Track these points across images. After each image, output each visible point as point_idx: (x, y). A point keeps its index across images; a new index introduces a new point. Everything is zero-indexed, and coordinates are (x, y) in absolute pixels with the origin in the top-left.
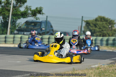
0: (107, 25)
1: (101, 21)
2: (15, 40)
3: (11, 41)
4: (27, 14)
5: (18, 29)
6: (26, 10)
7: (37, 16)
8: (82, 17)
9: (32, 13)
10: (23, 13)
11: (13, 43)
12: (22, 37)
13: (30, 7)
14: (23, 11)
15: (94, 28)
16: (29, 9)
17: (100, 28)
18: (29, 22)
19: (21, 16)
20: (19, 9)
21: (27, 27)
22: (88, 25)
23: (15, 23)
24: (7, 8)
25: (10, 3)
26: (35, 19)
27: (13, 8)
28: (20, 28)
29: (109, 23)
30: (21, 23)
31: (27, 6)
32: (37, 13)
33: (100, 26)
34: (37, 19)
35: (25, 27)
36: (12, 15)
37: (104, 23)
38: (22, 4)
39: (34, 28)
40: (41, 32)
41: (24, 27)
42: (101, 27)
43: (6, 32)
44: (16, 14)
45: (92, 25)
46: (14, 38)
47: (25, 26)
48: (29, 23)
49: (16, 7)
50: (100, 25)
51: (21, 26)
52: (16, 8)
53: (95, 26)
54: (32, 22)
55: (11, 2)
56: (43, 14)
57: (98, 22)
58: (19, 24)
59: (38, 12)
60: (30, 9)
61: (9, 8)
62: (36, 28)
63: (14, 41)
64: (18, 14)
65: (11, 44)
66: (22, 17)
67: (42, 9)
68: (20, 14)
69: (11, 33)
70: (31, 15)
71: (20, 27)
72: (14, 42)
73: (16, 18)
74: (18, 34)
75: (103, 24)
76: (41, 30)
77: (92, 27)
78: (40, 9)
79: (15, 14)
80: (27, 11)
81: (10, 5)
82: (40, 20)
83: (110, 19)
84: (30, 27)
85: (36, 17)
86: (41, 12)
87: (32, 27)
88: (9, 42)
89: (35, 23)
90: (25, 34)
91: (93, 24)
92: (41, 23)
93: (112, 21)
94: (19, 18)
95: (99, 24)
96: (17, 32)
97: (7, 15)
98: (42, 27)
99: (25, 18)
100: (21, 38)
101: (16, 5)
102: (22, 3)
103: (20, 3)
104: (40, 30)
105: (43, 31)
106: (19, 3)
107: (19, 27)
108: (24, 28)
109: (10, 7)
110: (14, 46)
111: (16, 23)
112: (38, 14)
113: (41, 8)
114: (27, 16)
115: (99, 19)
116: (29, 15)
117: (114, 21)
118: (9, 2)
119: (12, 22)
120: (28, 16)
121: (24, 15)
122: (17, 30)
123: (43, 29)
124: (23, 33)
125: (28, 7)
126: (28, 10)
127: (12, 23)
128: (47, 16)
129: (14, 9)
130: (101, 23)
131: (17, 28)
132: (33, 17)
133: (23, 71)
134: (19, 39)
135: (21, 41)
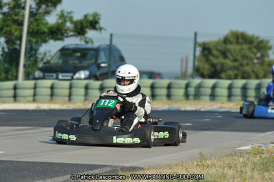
0: (252, 52)
1: (238, 42)
2: (37, 93)
3: (29, 96)
4: (64, 31)
5: (43, 67)
6: (60, 21)
7: (86, 35)
8: (196, 34)
9: (76, 27)
10: (54, 29)
11: (34, 101)
12: (55, 86)
13: (70, 13)
14: (55, 25)
15: (221, 60)
16: (67, 19)
17: (235, 60)
18: (68, 49)
19: (49, 34)
20: (45, 20)
21: (63, 62)
22: (206, 52)
23: (35, 53)
24: (16, 18)
25: (23, 5)
26: (83, 43)
27: (29, 18)
28: (47, 65)
29: (256, 47)
30: (50, 51)
31: (62, 12)
32: (87, 27)
33: (234, 54)
34: (87, 42)
35: (61, 62)
36: (28, 33)
37: (245, 46)
38: (51, 6)
39: (80, 63)
40: (98, 74)
41: (56, 61)
42: (239, 58)
43: (15, 74)
44: (37, 30)
45: (215, 52)
46: (35, 88)
47: (60, 58)
48: (70, 52)
49: (36, 14)
50: (235, 51)
51: (49, 59)
52: (37, 17)
53: (224, 54)
54: (76, 50)
55: (25, 2)
56: (101, 29)
57: (229, 46)
58: (45, 54)
59: (88, 25)
60: (71, 18)
61: (20, 19)
62: (86, 63)
63: (35, 95)
64: (42, 31)
65: (29, 102)
66: (52, 38)
67: (99, 19)
68: (46, 30)
69: (28, 76)
70: (72, 34)
71: (48, 62)
72: (36, 97)
73: (37, 42)
74: (44, 78)
75: (242, 49)
76: (99, 67)
77: (216, 57)
78: (94, 18)
79: (35, 31)
80: (62, 23)
81: (23, 11)
82: (96, 45)
83: (258, 38)
84: (71, 62)
85: (86, 38)
86: (97, 26)
87: (77, 62)
88: (25, 97)
89: (84, 52)
90: (60, 77)
91: (217, 50)
92: (97, 51)
93: (262, 42)
94: (45, 41)
95: (232, 51)
96: (41, 75)
97: (16, 33)
98: (100, 61)
100: (52, 88)
101: (38, 10)
102: (50, 4)
103: (47, 6)
104: (96, 69)
105: (102, 71)
106: (43, 4)
107: (45, 61)
108: (58, 63)
109: (23, 16)
110: (38, 107)
111: (39, 52)
112: (90, 29)
113: (96, 15)
114: (62, 34)
115: (233, 39)
116: (68, 31)
117: (268, 42)
118: (20, 2)
119: (28, 50)
120: (66, 35)
121: (56, 33)
122: (41, 70)
123: (103, 65)
124: (55, 75)
125: (66, 14)
126: (65, 21)
127: (29, 53)
128: (111, 35)
129: (32, 19)
130: (237, 47)
131: (41, 65)
132: (79, 38)
133: (77, 165)
134: (48, 91)
135: (52, 95)
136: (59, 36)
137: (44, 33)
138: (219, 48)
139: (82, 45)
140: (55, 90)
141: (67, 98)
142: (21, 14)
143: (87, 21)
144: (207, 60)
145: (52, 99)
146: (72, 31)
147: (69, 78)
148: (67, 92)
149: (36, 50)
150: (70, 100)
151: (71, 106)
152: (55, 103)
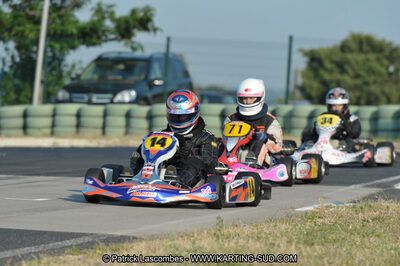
0: (382, 65)
1: (361, 50)
2: (57, 123)
3: (45, 127)
4: (100, 33)
5: (70, 85)
6: (96, 18)
7: (134, 39)
8: (291, 38)
9: (118, 27)
10: (87, 30)
11: (52, 134)
12: (82, 113)
13: (111, 6)
14: (88, 23)
15: (337, 75)
16: (106, 15)
17: (357, 76)
18: (107, 59)
19: (79, 38)
20: (73, 16)
21: (100, 78)
22: (315, 64)
23: (59, 65)
24: (31, 13)
26: (129, 50)
27: (50, 14)
28: (76, 82)
29: (387, 58)
30: (80, 62)
31: (99, 5)
32: (134, 27)
33: (356, 68)
34: (134, 49)
35: (96, 77)
36: (48, 35)
37: (372, 56)
39: (124, 79)
40: (149, 95)
41: (89, 76)
42: (363, 73)
43: (29, 95)
45: (328, 65)
46: (54, 115)
47: (95, 72)
48: (109, 63)
49: (61, 8)
50: (357, 63)
51: (79, 72)
52: (62, 12)
53: (341, 67)
54: (118, 61)
56: (155, 30)
57: (349, 56)
58: (73, 66)
59: (137, 24)
60: (112, 16)
61: (37, 14)
62: (132, 79)
63: (53, 125)
64: (69, 32)
65: (45, 136)
66: (84, 43)
67: (152, 15)
68: (75, 31)
69: (48, 98)
70: (112, 36)
71: (78, 77)
72: (56, 129)
73: (62, 48)
74: (70, 101)
75: (368, 60)
76: (151, 85)
77: (330, 71)
78: (145, 14)
79: (59, 32)
80: (99, 21)
81: (41, 3)
82: (147, 53)
83: (390, 44)
84: (111, 77)
85: (133, 43)
86: (149, 26)
87: (119, 77)
88: (39, 128)
89: (129, 63)
90: (95, 100)
91: (332, 61)
92: (148, 62)
93: (396, 50)
94: (73, 48)
95: (353, 63)
96: (67, 95)
97: (32, 36)
98: (153, 77)
99: (94, 44)
100: (78, 115)
101: (63, 1)
104: (147, 88)
105: (155, 91)
107: (73, 75)
108: (91, 79)
109: (41, 10)
110: (55, 143)
111: (64, 63)
112: (139, 30)
113: (147, 10)
114: (99, 38)
115: (353, 45)
116: (107, 33)
119: (49, 60)
120: (104, 38)
121: (90, 35)
122: (67, 88)
123: (157, 82)
124: (86, 97)
125: (104, 8)
126: (103, 18)
127: (50, 64)
128: (168, 39)
129: (54, 15)
130: (360, 57)
131: (67, 81)
132: (123, 43)
134: (73, 120)
135: (78, 126)
136: (94, 40)
137: (72, 35)
138: (335, 58)
139: (127, 53)
140: (83, 119)
141: (100, 131)
142: (39, 7)
143: (135, 19)
144: (316, 75)
145: (78, 132)
146: (112, 33)
147: (107, 101)
148: (99, 122)
149: (61, 61)
150: (104, 133)
151: (103, 143)
152: (81, 138)
